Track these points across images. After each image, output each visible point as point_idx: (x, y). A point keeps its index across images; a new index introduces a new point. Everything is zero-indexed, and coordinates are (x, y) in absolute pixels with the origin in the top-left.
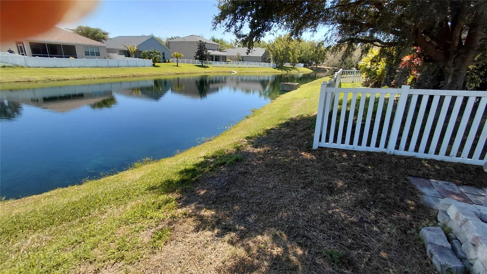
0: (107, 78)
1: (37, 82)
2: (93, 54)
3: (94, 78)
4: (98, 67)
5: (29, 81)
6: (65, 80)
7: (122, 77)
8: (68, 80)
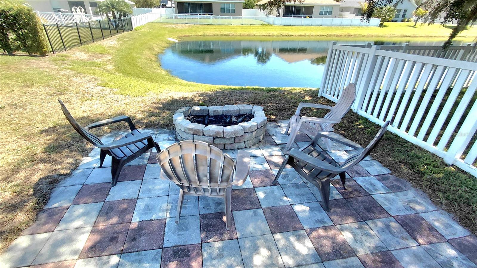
0: (323, 36)
1: (273, 36)
2: (326, 13)
3: (312, 36)
4: (321, 26)
5: (270, 35)
6: (291, 36)
7: (337, 36)
8: (293, 36)
